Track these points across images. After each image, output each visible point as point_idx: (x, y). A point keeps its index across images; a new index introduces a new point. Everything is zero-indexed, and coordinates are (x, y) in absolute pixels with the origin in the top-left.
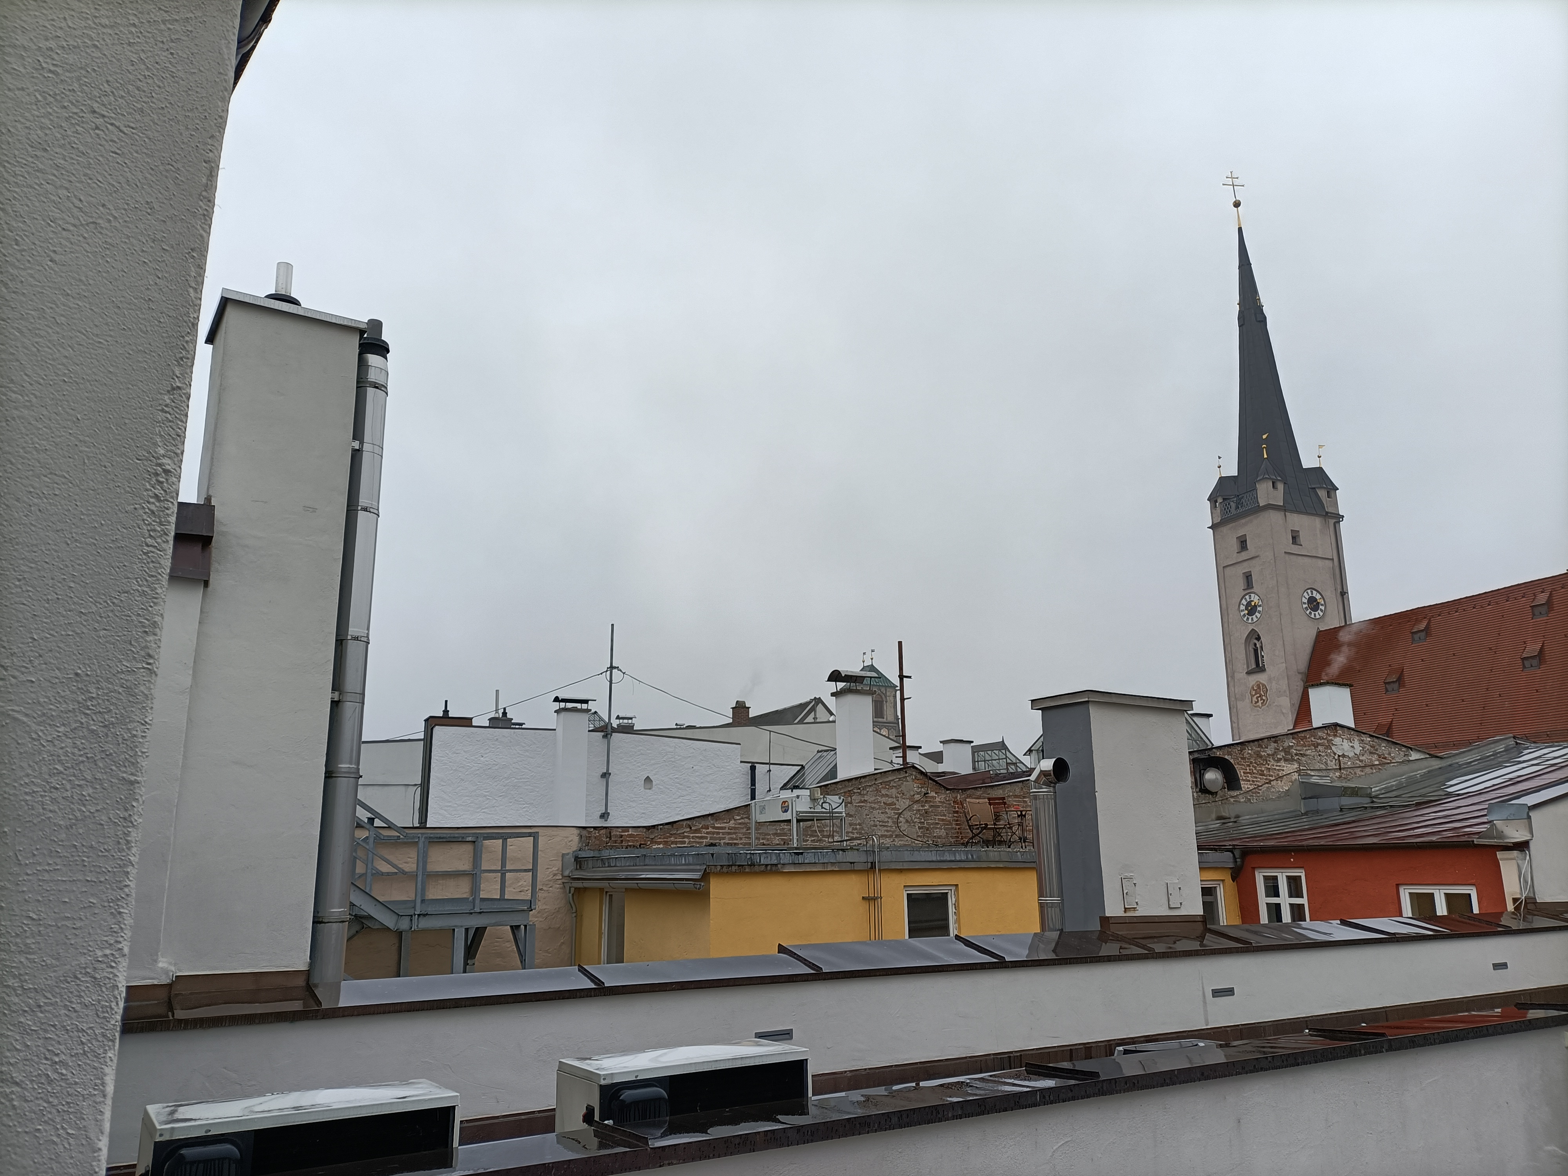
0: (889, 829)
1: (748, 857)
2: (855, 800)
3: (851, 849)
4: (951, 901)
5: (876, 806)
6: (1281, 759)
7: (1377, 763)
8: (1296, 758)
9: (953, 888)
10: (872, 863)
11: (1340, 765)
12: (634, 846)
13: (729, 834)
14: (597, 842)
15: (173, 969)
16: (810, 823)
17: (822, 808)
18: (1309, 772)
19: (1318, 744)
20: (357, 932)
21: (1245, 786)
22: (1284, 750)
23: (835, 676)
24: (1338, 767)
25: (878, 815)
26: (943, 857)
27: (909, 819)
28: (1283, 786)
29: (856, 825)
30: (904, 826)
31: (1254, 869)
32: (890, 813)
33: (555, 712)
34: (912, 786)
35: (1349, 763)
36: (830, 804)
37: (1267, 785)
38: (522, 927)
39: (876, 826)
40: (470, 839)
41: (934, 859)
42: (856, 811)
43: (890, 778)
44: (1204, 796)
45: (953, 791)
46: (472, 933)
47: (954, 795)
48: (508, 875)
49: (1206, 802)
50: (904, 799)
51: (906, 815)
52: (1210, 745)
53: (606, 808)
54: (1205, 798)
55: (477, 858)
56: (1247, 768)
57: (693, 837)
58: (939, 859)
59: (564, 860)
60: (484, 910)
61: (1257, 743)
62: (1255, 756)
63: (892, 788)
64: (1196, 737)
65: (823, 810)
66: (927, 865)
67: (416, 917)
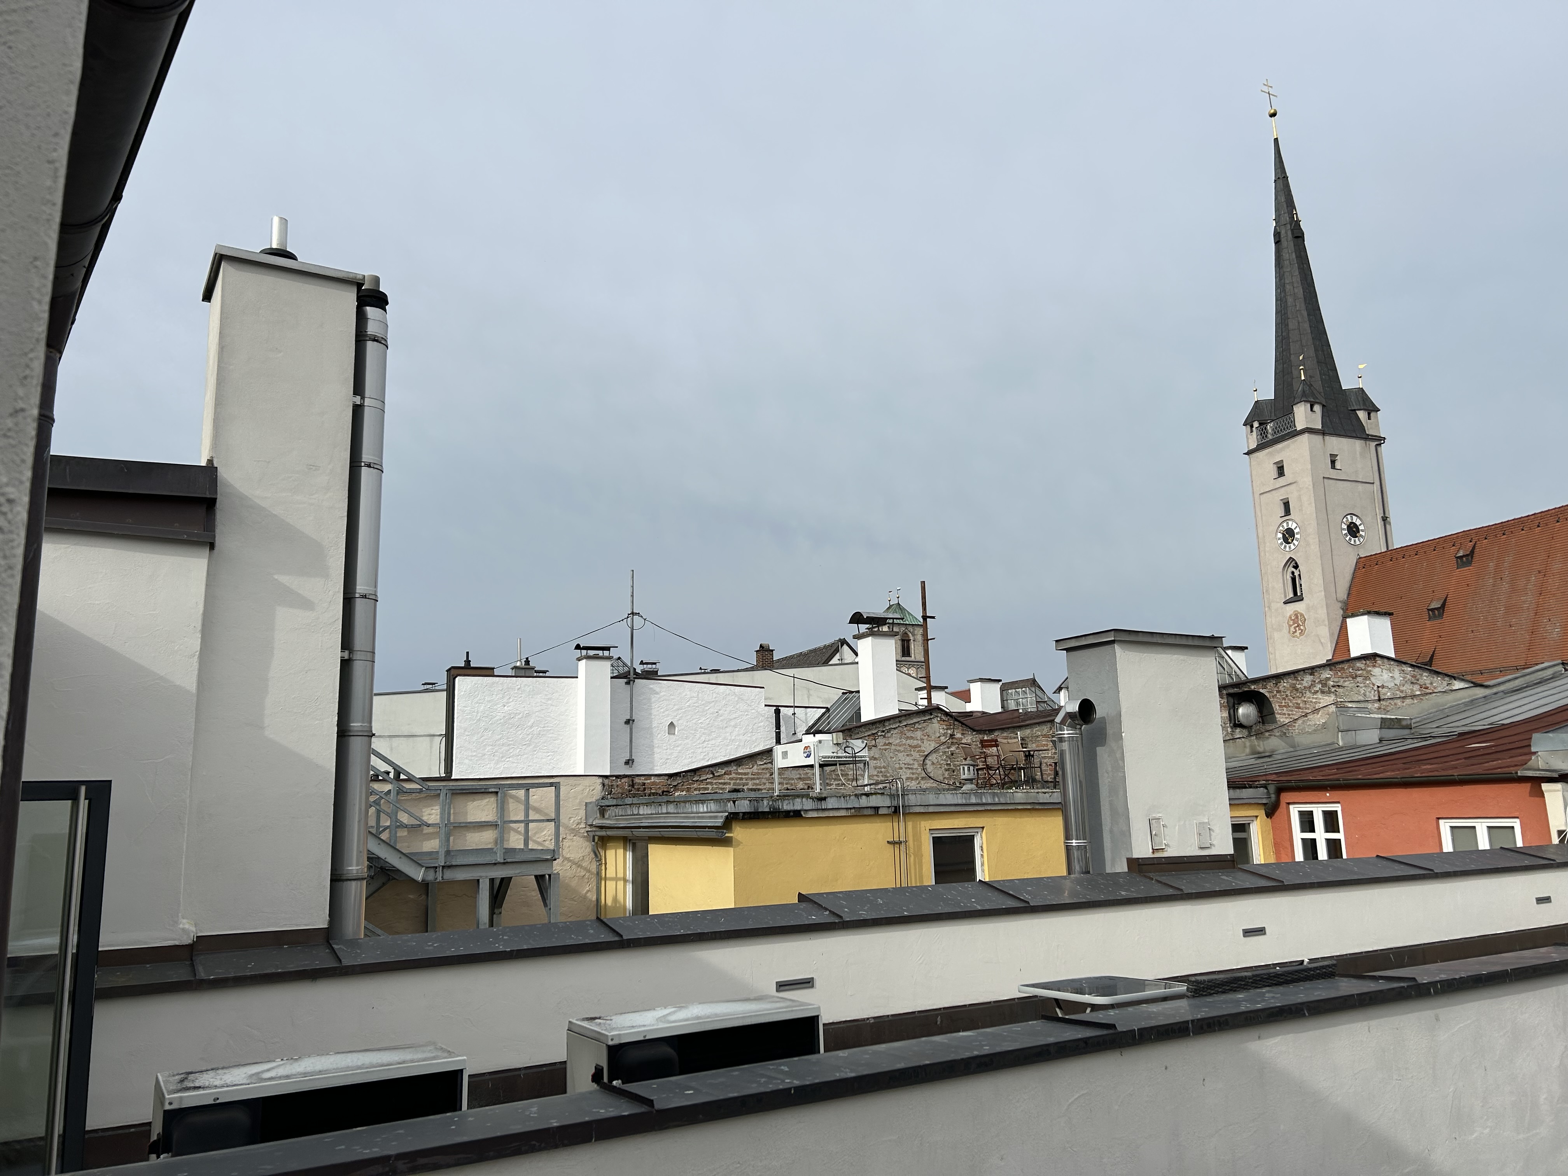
0: (914, 771)
1: (771, 803)
2: (879, 743)
3: (875, 794)
4: (977, 844)
5: (900, 748)
6: (1318, 691)
7: (1418, 693)
8: (1333, 689)
9: (981, 830)
10: (896, 807)
11: (1379, 696)
12: (657, 794)
13: (753, 779)
14: (620, 790)
15: (194, 929)
16: (833, 768)
18: (1347, 704)
19: (1357, 675)
20: (383, 883)
21: (1282, 719)
22: (1320, 682)
23: (857, 619)
24: (1377, 698)
25: (903, 758)
26: (969, 799)
27: (935, 761)
28: (1319, 719)
29: (880, 767)
30: (930, 768)
31: (1289, 804)
32: (916, 755)
33: (577, 659)
34: (938, 728)
35: (1389, 694)
36: (852, 748)
37: (1303, 718)
38: (547, 876)
39: (901, 768)
40: (493, 790)
41: (960, 802)
42: (880, 754)
43: (915, 720)
44: (1238, 730)
45: (979, 732)
46: (497, 883)
47: (981, 736)
48: (531, 825)
49: (1238, 736)
50: (930, 740)
51: (933, 757)
52: (1243, 678)
53: (631, 755)
54: (1238, 733)
55: (502, 808)
56: (1283, 701)
57: (716, 783)
58: (964, 802)
59: (587, 808)
60: (509, 860)
61: (1292, 676)
62: (1291, 689)
63: (917, 730)
64: (1229, 671)
65: (846, 755)
66: (952, 808)
67: (441, 868)
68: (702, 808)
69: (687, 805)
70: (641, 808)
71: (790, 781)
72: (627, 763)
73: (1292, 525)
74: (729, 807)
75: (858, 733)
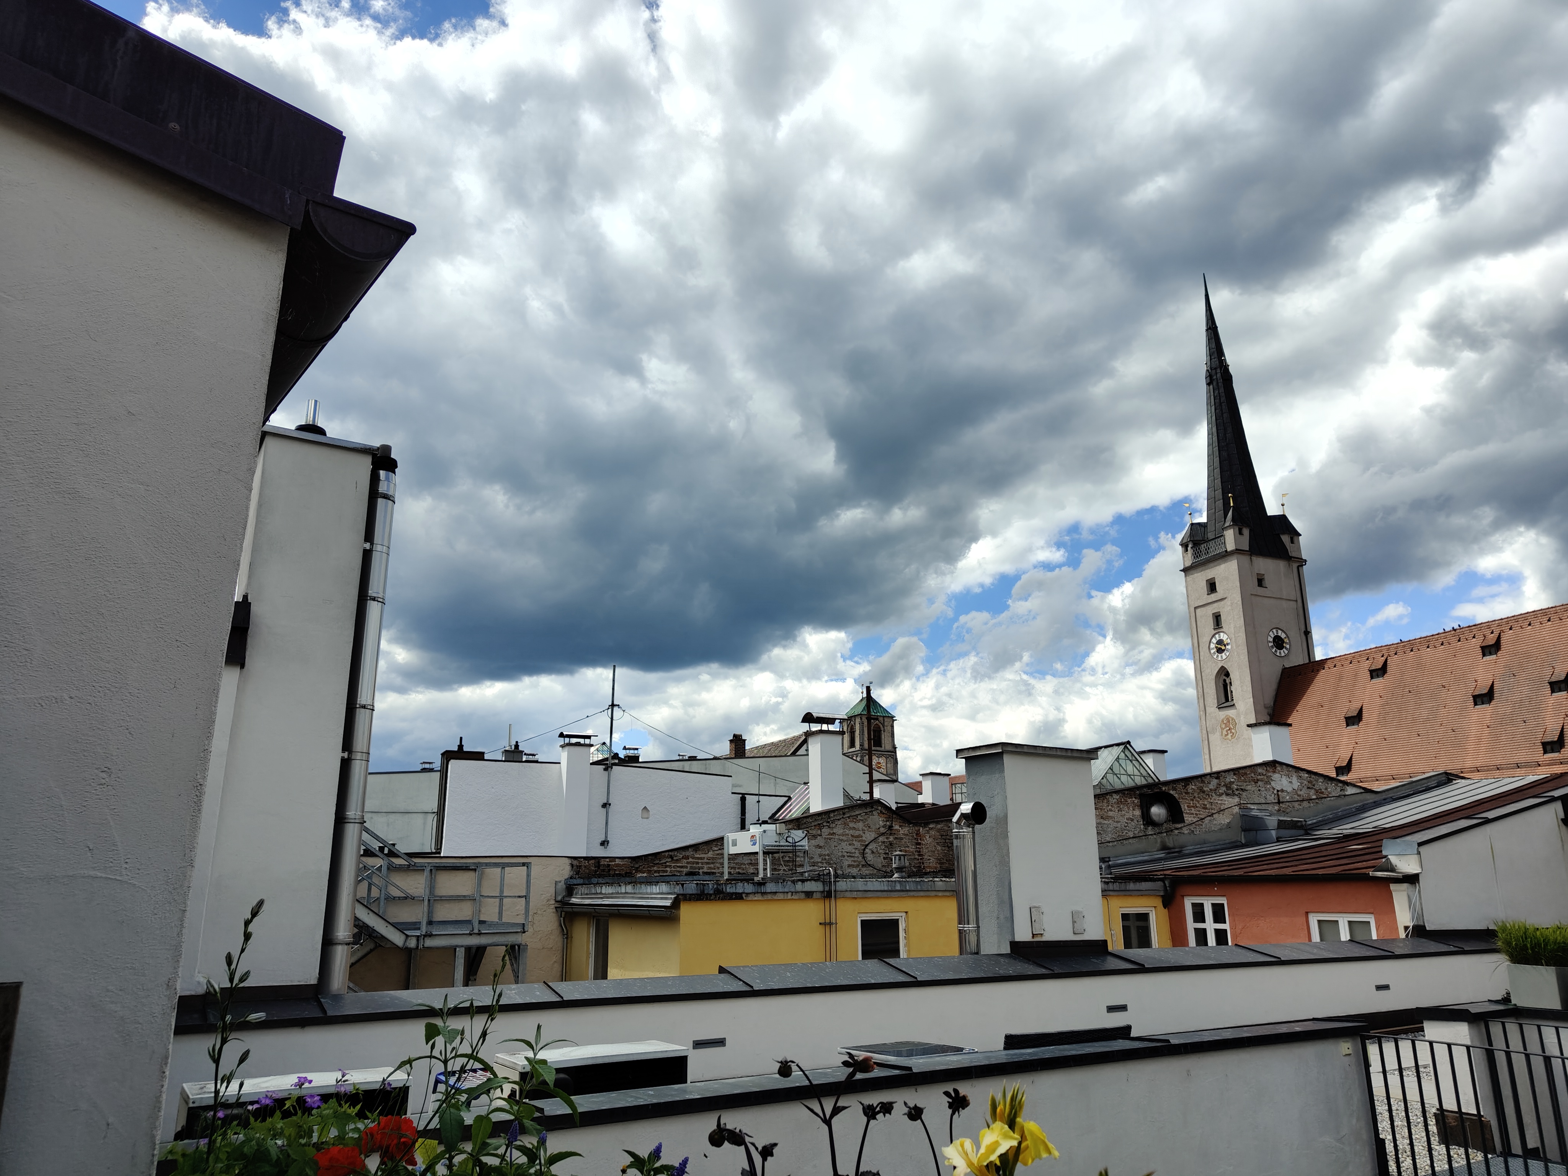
0: (856, 859)
1: (715, 886)
2: (824, 833)
4: (902, 926)
5: (843, 838)
6: (1223, 794)
7: (1314, 797)
8: (1237, 793)
9: (905, 914)
10: (827, 892)
11: (1279, 800)
12: (620, 875)
13: (707, 863)
14: (586, 871)
15: (206, 981)
17: (787, 841)
18: (1249, 806)
19: (1258, 780)
20: (371, 951)
21: (1188, 818)
22: (1225, 785)
23: (808, 718)
24: (1276, 801)
25: (846, 847)
26: (895, 887)
27: (875, 850)
28: (1224, 819)
29: (825, 855)
30: (870, 857)
31: (1183, 896)
32: (857, 844)
33: (562, 746)
34: (878, 821)
35: (1288, 797)
36: (793, 838)
37: (1209, 818)
38: (517, 947)
39: (844, 856)
40: (473, 867)
41: (886, 889)
42: (826, 843)
43: (857, 813)
44: (1150, 828)
45: (915, 824)
46: (474, 951)
47: (917, 828)
48: (505, 901)
49: (1150, 833)
50: (870, 831)
51: (872, 846)
52: (1157, 781)
53: (606, 837)
54: (1150, 831)
55: (479, 884)
56: (1191, 802)
57: (674, 866)
58: (890, 889)
59: (557, 887)
60: (483, 932)
61: (1200, 779)
62: (1198, 791)
63: (859, 821)
64: (1144, 773)
65: (787, 844)
66: (879, 894)
67: (422, 937)
68: (655, 889)
69: (643, 886)
70: (604, 887)
71: (742, 866)
72: (603, 844)
73: (1223, 637)
74: (678, 889)
75: (805, 823)
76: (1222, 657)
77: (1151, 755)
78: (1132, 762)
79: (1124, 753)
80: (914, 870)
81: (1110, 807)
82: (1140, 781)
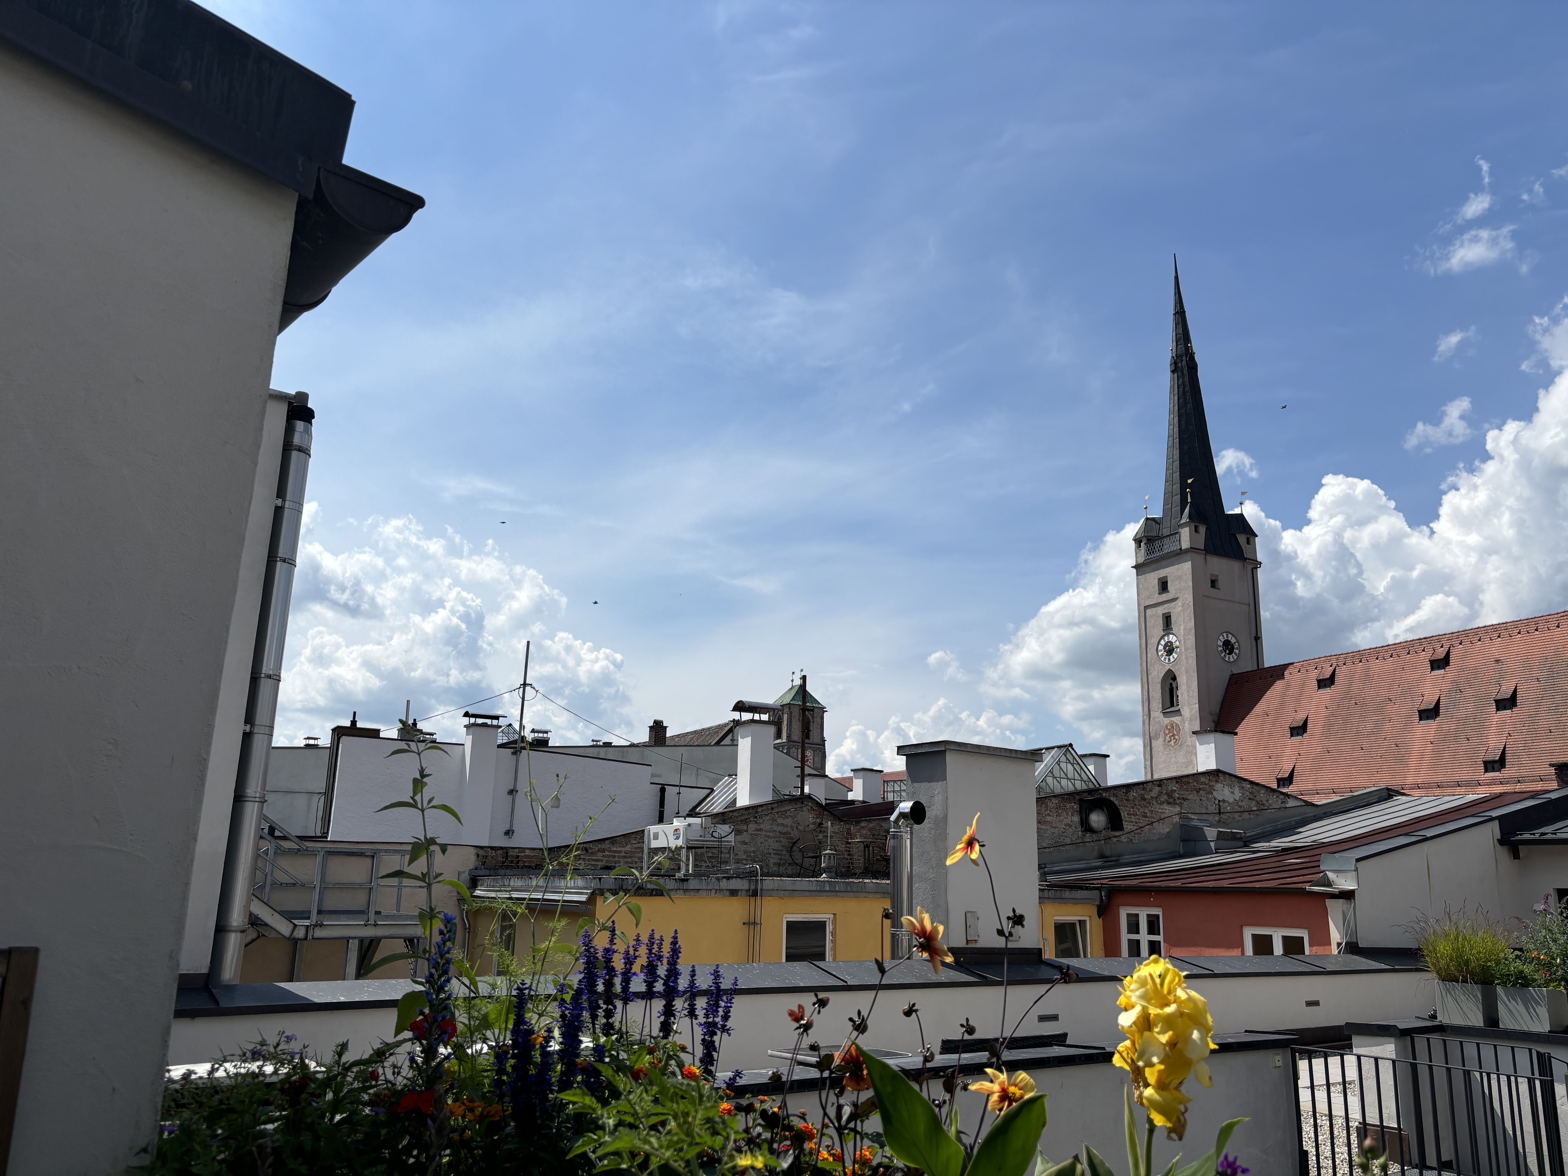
0: (783, 857)
2: (751, 828)
3: (736, 877)
4: (829, 928)
5: (769, 835)
6: (1164, 802)
7: (1255, 808)
8: (1178, 801)
9: (832, 916)
10: (753, 890)
11: (1219, 810)
12: (530, 867)
13: (625, 857)
14: (494, 861)
17: (712, 836)
18: (1189, 815)
19: (1201, 789)
20: (253, 941)
21: (1127, 826)
22: (1168, 794)
23: (740, 706)
24: (1217, 811)
25: (773, 844)
26: (824, 887)
28: (1163, 828)
29: (750, 852)
30: (796, 855)
31: (1119, 907)
32: (784, 842)
33: (465, 727)
34: (808, 817)
35: (1229, 808)
36: (719, 833)
37: (1149, 826)
39: (770, 854)
40: (368, 853)
41: (815, 889)
42: (752, 839)
43: (786, 808)
44: (1088, 835)
45: (846, 822)
46: (366, 945)
47: (848, 827)
48: (404, 890)
49: (1088, 840)
50: (798, 829)
52: (1097, 786)
53: (511, 826)
54: (1088, 837)
56: (1132, 810)
57: (588, 859)
58: (819, 889)
59: (460, 877)
60: (379, 923)
61: (1141, 786)
62: (1139, 798)
63: (787, 817)
64: (1085, 778)
65: (713, 839)
66: (807, 893)
67: (312, 927)
68: (570, 883)
69: (556, 879)
70: (512, 880)
72: (507, 833)
73: (1172, 638)
74: (594, 884)
75: (731, 818)
76: (1169, 660)
77: (1092, 759)
78: (1073, 766)
79: (1066, 756)
80: (843, 870)
81: (1048, 812)
82: (1080, 786)
